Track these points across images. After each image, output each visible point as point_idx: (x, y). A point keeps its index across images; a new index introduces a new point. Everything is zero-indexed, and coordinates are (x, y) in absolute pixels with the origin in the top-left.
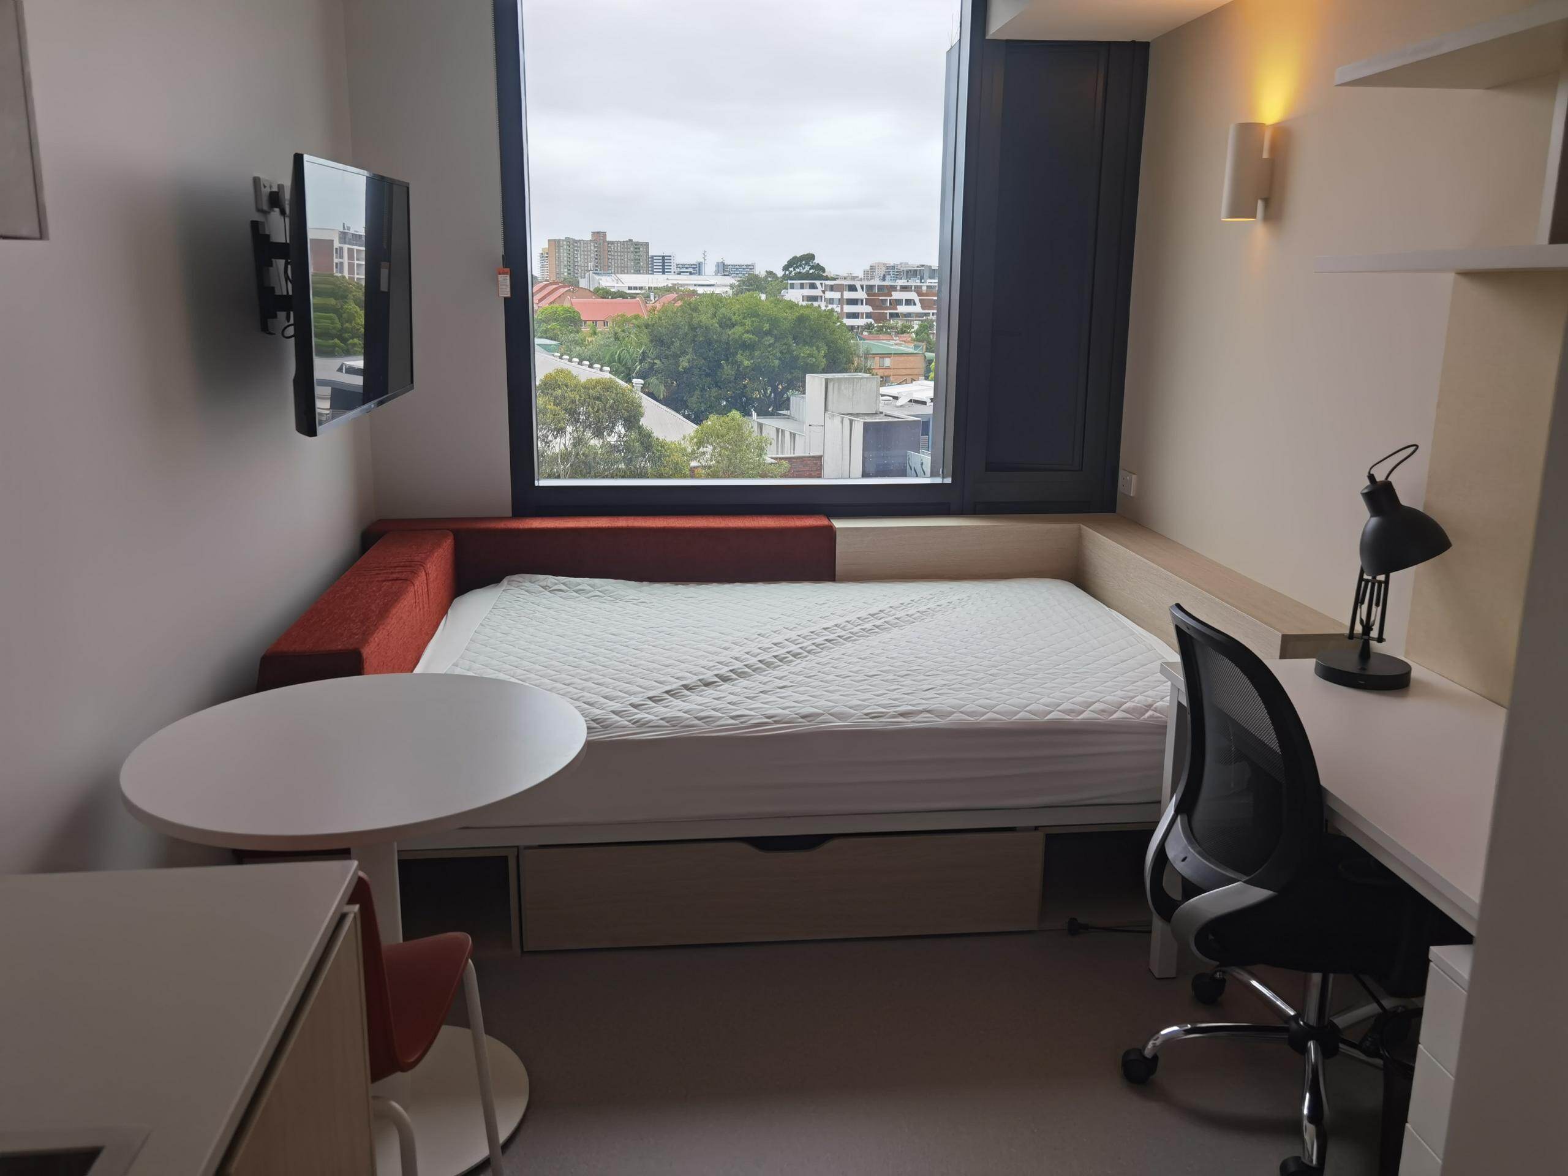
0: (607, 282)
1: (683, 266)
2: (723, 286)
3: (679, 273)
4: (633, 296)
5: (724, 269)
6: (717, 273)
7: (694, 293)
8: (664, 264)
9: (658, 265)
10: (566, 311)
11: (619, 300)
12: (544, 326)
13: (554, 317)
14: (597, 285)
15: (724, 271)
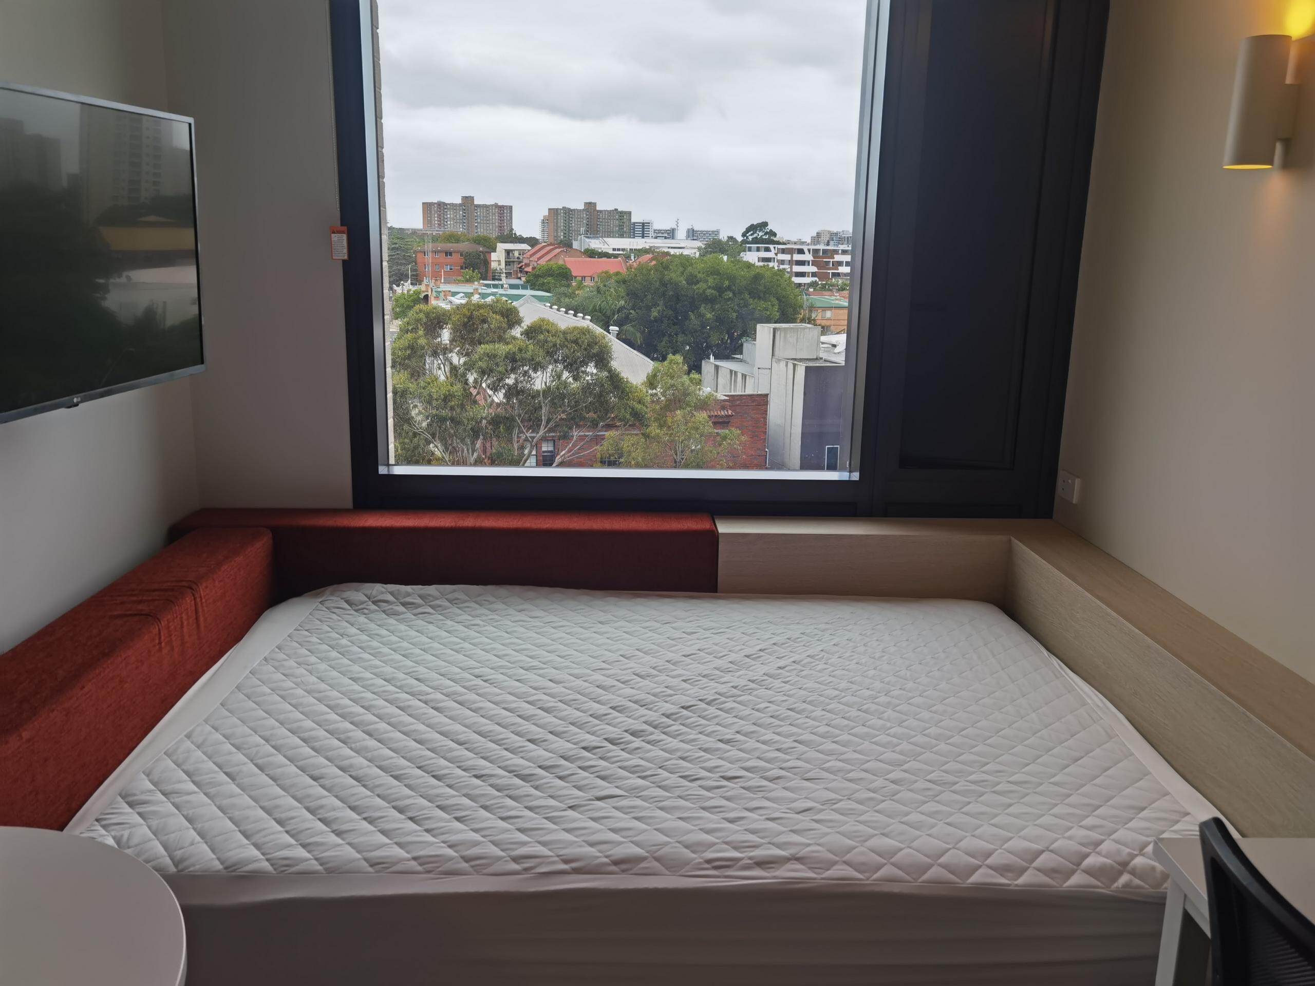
0: (596, 244)
1: (660, 231)
2: (691, 249)
3: (656, 237)
4: (616, 256)
5: (692, 234)
6: (688, 237)
7: (668, 254)
8: (643, 229)
9: (638, 230)
10: (560, 268)
11: (604, 259)
12: (541, 280)
13: (549, 273)
14: (587, 247)
15: (693, 236)
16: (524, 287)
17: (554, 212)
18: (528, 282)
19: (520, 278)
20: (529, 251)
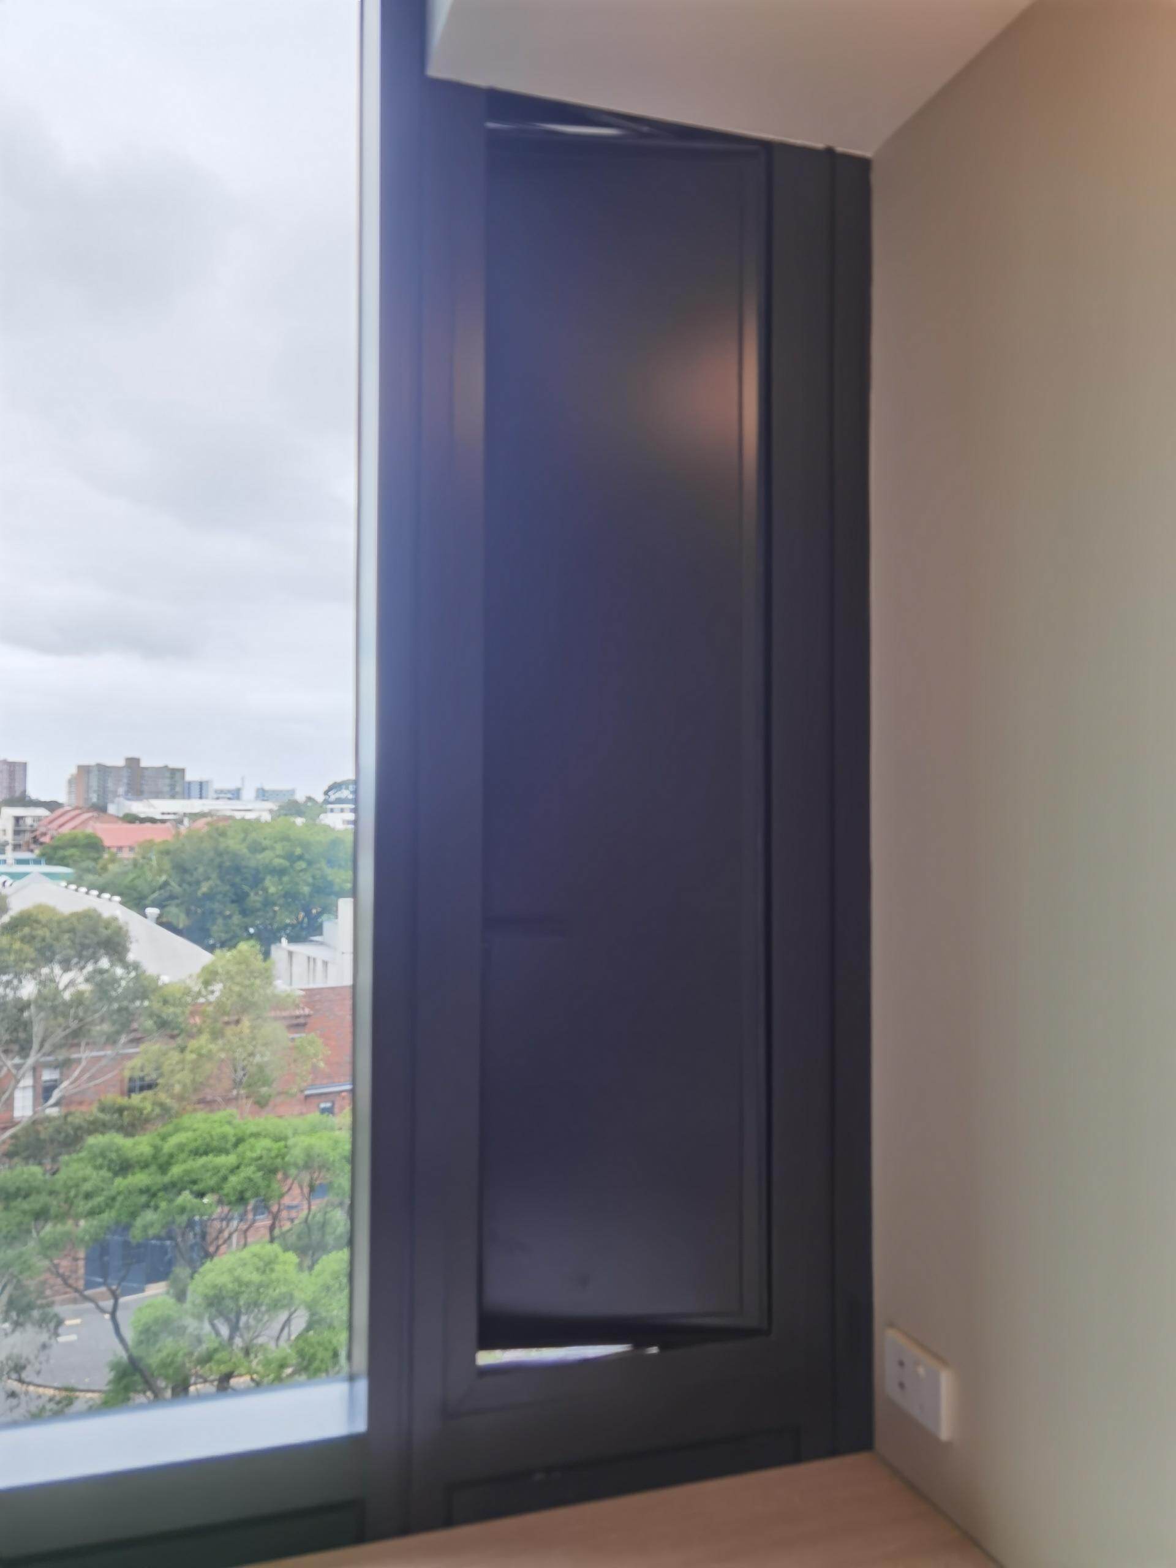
0: (139, 808)
1: (222, 792)
2: (262, 812)
3: (218, 798)
4: (163, 821)
5: (263, 794)
6: (257, 797)
7: (231, 818)
8: (202, 789)
9: (195, 790)
10: (88, 836)
11: (148, 825)
12: (61, 853)
13: (73, 843)
14: (127, 811)
15: (264, 796)
16: (37, 862)
17: (84, 770)
18: (43, 855)
19: (32, 851)
20: (47, 817)
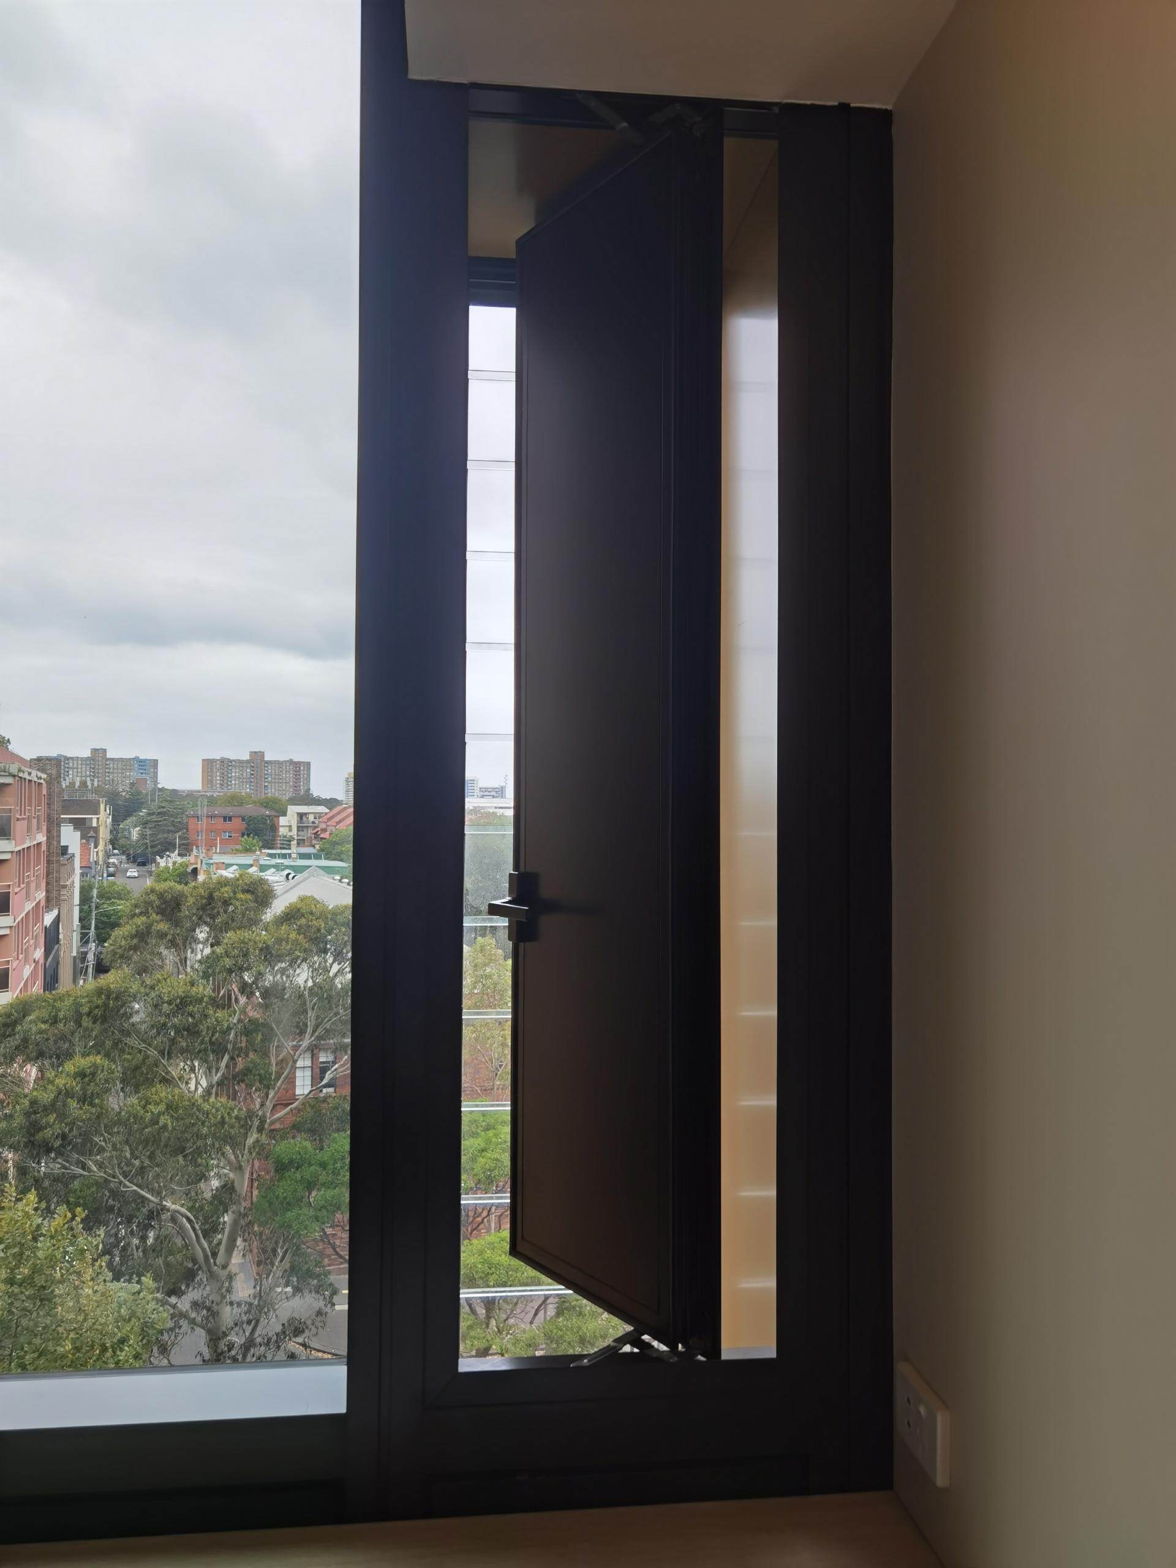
12: (336, 848)
16: (317, 857)
18: (322, 850)
20: (326, 814)
